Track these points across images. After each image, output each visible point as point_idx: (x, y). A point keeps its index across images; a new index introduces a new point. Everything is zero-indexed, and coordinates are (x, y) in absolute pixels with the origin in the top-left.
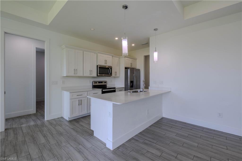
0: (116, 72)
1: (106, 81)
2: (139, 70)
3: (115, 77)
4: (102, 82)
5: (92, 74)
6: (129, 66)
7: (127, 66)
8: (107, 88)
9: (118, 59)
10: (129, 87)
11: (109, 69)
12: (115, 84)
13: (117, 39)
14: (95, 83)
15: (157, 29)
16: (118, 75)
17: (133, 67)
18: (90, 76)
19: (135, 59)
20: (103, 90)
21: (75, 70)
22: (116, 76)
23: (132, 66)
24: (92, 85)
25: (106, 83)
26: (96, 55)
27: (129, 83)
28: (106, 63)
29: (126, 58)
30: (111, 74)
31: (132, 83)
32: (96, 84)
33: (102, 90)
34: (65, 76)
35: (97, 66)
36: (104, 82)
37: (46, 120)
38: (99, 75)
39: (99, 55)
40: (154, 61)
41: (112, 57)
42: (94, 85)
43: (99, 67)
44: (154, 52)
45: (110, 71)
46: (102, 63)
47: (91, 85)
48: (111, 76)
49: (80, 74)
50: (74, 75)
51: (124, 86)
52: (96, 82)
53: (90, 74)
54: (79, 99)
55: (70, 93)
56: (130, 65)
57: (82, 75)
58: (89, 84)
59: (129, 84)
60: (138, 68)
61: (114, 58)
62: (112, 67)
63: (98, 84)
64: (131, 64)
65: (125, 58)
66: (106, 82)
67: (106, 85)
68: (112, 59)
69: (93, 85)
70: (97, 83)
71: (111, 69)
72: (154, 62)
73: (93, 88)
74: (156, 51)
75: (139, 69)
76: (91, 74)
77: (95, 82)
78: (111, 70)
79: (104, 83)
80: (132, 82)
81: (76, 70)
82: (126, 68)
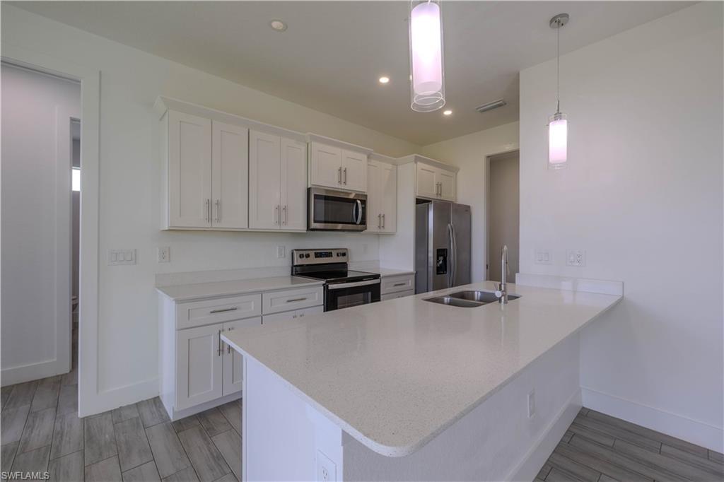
0: (384, 216)
1: (346, 249)
2: (467, 210)
3: (378, 235)
4: (329, 255)
5: (285, 223)
6: (430, 193)
7: (425, 194)
8: (350, 275)
9: (390, 166)
10: (431, 270)
11: (357, 203)
12: (379, 261)
13: (384, 80)
14: (301, 256)
15: (567, 15)
16: (388, 229)
17: (445, 197)
18: (276, 228)
19: (454, 170)
20: (332, 286)
21: (209, 203)
22: (382, 230)
23: (440, 195)
24: (291, 264)
25: (345, 257)
26: (304, 148)
27: (431, 254)
28: (343, 181)
29: (418, 163)
30: (363, 222)
31: (441, 258)
32: (305, 261)
33: (325, 287)
34: (167, 229)
35: (309, 190)
36: (339, 251)
37: (79, 416)
38: (313, 225)
39: (315, 146)
40: (550, 160)
41: (368, 158)
42: (296, 264)
43: (315, 195)
44: (549, 122)
45: (360, 210)
46: (328, 181)
47: (284, 265)
48: (362, 231)
49: (235, 220)
50: (209, 225)
51: (410, 268)
52: (305, 253)
53: (279, 222)
54: (219, 327)
55: (178, 302)
56: (435, 192)
57: (242, 225)
58: (277, 260)
59: (431, 260)
60: (462, 199)
61: (374, 162)
62: (366, 196)
63: (313, 260)
64: (439, 186)
65: (416, 163)
66: (344, 254)
67: (346, 263)
68: (368, 165)
69: (293, 266)
70: (308, 256)
71: (364, 202)
72: (549, 165)
73: (292, 275)
74: (558, 116)
75: (469, 207)
76: (283, 220)
77: (301, 252)
78: (364, 209)
79: (338, 255)
80: (442, 253)
81: (214, 202)
82: (419, 201)
